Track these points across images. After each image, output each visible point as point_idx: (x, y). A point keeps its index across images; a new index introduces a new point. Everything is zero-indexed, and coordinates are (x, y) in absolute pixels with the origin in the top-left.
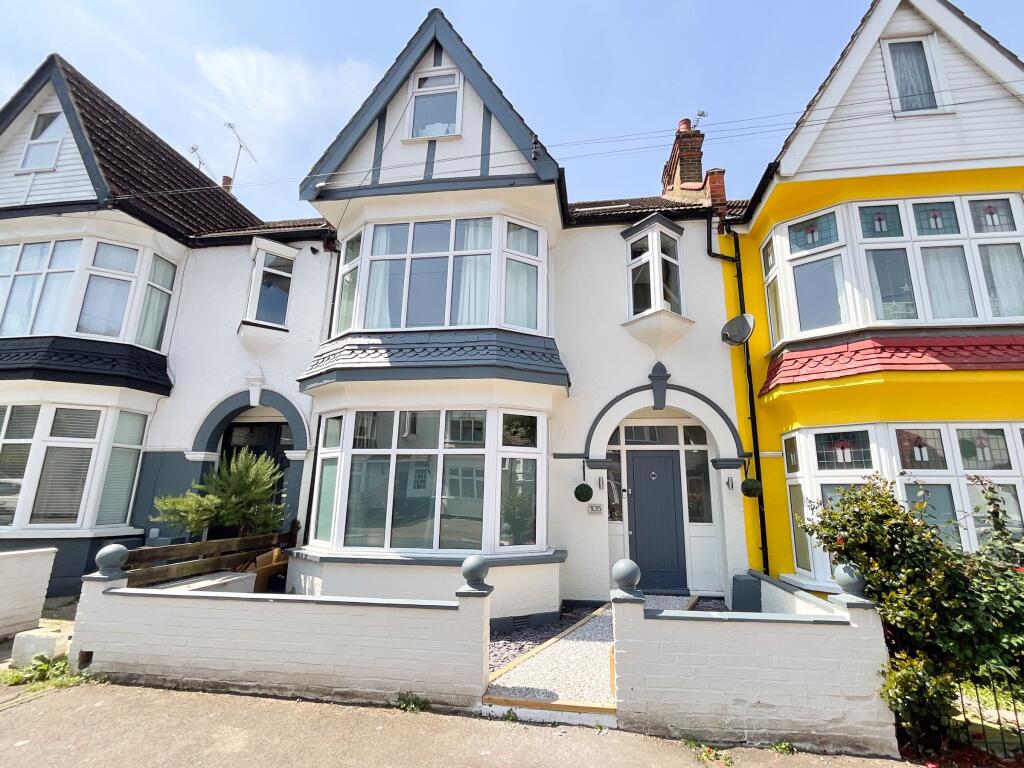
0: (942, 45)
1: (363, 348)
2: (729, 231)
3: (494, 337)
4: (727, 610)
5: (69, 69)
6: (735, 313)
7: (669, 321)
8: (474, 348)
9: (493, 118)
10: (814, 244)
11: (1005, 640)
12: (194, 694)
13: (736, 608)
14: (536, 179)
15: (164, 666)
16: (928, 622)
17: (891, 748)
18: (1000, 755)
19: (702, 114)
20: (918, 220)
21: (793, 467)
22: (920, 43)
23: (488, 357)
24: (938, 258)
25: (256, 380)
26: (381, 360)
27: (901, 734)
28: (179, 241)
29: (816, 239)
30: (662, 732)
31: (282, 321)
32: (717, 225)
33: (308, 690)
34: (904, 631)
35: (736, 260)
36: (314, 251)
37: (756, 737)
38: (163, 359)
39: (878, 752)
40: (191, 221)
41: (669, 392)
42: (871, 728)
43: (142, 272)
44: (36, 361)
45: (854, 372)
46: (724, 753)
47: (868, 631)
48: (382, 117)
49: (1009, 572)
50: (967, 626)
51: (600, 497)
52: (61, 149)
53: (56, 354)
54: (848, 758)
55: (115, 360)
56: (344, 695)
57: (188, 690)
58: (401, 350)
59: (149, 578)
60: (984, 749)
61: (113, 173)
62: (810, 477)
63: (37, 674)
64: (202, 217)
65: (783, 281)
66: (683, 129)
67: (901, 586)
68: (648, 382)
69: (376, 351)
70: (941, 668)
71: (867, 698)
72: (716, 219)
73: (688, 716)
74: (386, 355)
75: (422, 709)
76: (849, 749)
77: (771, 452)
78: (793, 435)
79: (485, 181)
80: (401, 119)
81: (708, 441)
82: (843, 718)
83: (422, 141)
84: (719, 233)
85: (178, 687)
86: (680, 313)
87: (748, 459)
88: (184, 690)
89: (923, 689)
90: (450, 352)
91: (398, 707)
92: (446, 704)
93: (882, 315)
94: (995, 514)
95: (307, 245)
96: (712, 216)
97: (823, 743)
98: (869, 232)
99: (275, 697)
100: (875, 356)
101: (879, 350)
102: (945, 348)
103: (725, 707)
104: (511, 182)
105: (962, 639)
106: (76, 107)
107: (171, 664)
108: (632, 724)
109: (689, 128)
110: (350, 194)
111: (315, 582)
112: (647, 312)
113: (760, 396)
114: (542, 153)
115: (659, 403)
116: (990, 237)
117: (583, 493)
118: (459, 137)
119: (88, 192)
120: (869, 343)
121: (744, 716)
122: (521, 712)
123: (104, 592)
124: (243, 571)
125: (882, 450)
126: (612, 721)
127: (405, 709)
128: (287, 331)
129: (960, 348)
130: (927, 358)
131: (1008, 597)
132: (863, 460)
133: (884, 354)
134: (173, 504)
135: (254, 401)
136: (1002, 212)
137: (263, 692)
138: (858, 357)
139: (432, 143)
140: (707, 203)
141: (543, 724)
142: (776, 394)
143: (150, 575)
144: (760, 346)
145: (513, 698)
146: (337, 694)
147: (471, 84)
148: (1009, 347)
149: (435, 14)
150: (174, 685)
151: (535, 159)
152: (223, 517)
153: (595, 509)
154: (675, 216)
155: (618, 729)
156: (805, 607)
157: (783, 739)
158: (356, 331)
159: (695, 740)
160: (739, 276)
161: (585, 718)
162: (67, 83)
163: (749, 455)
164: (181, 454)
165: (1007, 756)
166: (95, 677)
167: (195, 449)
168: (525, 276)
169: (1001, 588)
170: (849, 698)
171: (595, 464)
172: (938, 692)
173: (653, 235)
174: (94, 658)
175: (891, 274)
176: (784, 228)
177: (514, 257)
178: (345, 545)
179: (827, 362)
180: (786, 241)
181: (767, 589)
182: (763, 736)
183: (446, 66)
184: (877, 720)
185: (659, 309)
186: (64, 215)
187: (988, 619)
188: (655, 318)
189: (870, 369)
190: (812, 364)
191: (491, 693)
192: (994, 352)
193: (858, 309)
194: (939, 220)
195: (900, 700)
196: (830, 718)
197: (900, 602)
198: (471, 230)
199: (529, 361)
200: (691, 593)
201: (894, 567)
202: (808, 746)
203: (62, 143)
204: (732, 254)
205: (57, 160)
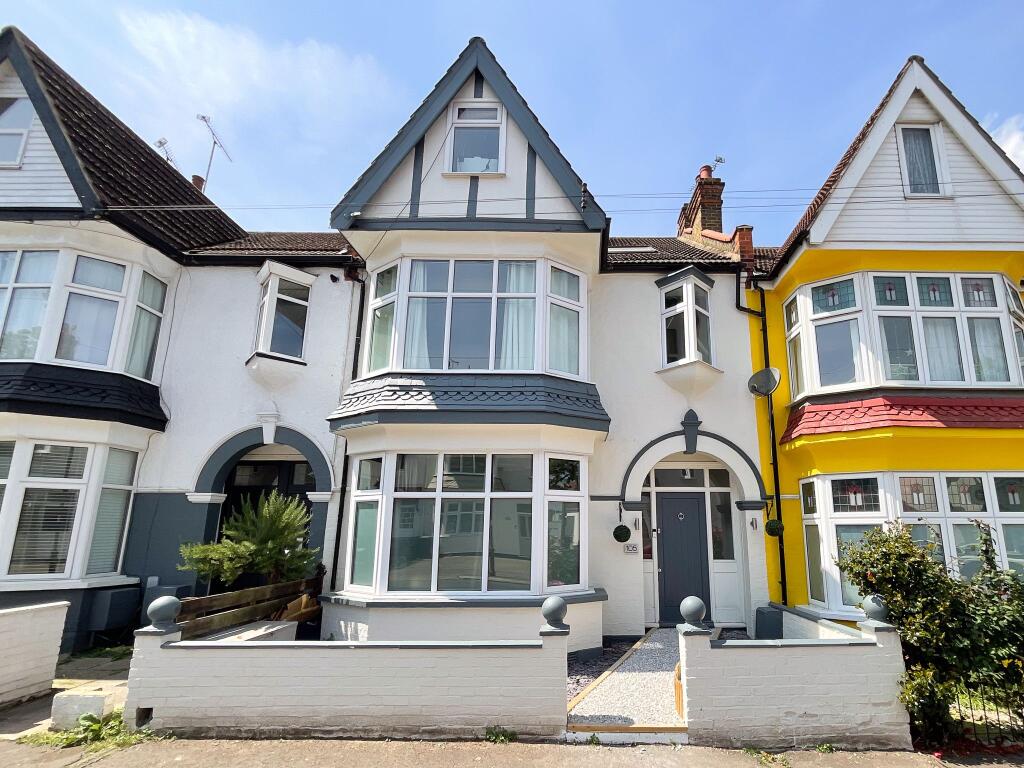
0: (946, 134)
1: (406, 389)
2: (756, 287)
3: (541, 382)
4: (749, 638)
5: (33, 49)
6: (760, 367)
7: (701, 371)
8: (522, 393)
9: (537, 157)
10: (833, 308)
11: (993, 652)
12: (276, 742)
13: (758, 637)
14: (583, 227)
15: (238, 717)
16: (938, 640)
17: (906, 743)
18: (985, 743)
19: (719, 160)
20: (921, 292)
21: (810, 509)
22: (928, 130)
23: (536, 402)
24: (935, 328)
25: (271, 416)
26: (425, 402)
27: (914, 731)
28: (171, 258)
29: (837, 303)
30: (725, 743)
31: (299, 353)
32: (745, 280)
33: (395, 730)
34: (918, 648)
35: (761, 315)
36: (334, 279)
37: (803, 742)
38: (155, 390)
39: (897, 746)
40: (181, 234)
41: (701, 439)
42: (892, 727)
43: (130, 292)
44: (11, 391)
45: (868, 426)
46: (779, 756)
47: (889, 651)
48: (419, 147)
49: (996, 599)
50: (967, 642)
51: (636, 537)
52: (27, 143)
53: (35, 384)
54: (874, 753)
55: (104, 391)
56: (431, 732)
57: (267, 739)
58: (446, 393)
59: (195, 631)
60: (974, 739)
61: (99, 178)
62: (826, 517)
63: (90, 735)
64: (190, 230)
65: (806, 339)
66: (704, 175)
67: (918, 613)
68: (681, 428)
69: (420, 393)
70: (944, 677)
71: (889, 704)
72: (744, 274)
73: (749, 729)
74: (431, 397)
75: (511, 740)
76: (874, 746)
77: (791, 494)
78: (811, 480)
79: (530, 224)
80: (440, 150)
81: (731, 484)
82: (870, 721)
83: (464, 177)
84: (746, 288)
85: (255, 736)
86: (710, 363)
87: (771, 501)
88: (262, 739)
89: (933, 693)
90: (498, 396)
91: (487, 740)
92: (533, 734)
93: (890, 376)
94: (986, 552)
95: (326, 273)
96: (740, 271)
97: (855, 742)
98: (882, 300)
99: (361, 738)
100: (885, 412)
101: (888, 407)
102: (939, 407)
103: (778, 719)
104: (557, 227)
105: (962, 653)
106: (47, 96)
107: (246, 715)
108: (703, 738)
109: (710, 175)
110: (388, 225)
111: (359, 628)
112: (681, 362)
113: (781, 444)
114: (590, 201)
115: (691, 448)
116: (978, 311)
117: (622, 534)
118: (503, 176)
119: (69, 199)
120: (880, 401)
121: (793, 725)
122: (602, 737)
123: (162, 647)
124: (278, 618)
125: (888, 495)
126: (683, 737)
127: (495, 741)
128: (305, 364)
129: (951, 407)
130: (927, 416)
131: (995, 619)
132: (872, 504)
133: (893, 411)
134: (203, 551)
135: (268, 438)
136: (986, 290)
137: (348, 735)
138: (871, 412)
139: (474, 179)
140: (736, 258)
141: (623, 745)
142: (798, 443)
143: (197, 626)
144: (781, 397)
145: (593, 724)
146: (425, 732)
147: (514, 120)
148: (988, 408)
149: (477, 43)
150: (250, 735)
151: (584, 207)
152: (257, 565)
153: (633, 549)
154: (709, 268)
155: (689, 744)
156: (827, 633)
157: (824, 741)
158: (394, 370)
159: (755, 749)
160: (764, 330)
161: (661, 738)
162: (33, 66)
163: (771, 498)
164: (182, 496)
165: (990, 743)
166: (158, 733)
167: (198, 490)
168: (566, 321)
169: (990, 611)
170: (875, 705)
171: (630, 506)
172: (944, 696)
173: (688, 287)
174: (154, 715)
175: (898, 339)
176: (808, 289)
177: (559, 303)
178: (389, 590)
179: (844, 416)
180: (809, 301)
181: (787, 617)
182: (809, 740)
183: (487, 99)
184: (895, 720)
185: (693, 359)
186: (36, 222)
187: (980, 636)
188: (690, 367)
189: (881, 424)
190: (831, 417)
191: (573, 723)
192: (977, 412)
193: (870, 370)
194: (937, 294)
195: (916, 703)
196: (860, 722)
197: (917, 625)
198: (513, 270)
199: (575, 407)
200: (716, 625)
201: (912, 597)
202: (843, 746)
203: (28, 137)
204: (758, 308)
205: (24, 156)
